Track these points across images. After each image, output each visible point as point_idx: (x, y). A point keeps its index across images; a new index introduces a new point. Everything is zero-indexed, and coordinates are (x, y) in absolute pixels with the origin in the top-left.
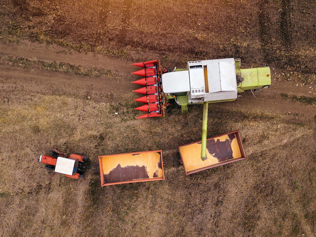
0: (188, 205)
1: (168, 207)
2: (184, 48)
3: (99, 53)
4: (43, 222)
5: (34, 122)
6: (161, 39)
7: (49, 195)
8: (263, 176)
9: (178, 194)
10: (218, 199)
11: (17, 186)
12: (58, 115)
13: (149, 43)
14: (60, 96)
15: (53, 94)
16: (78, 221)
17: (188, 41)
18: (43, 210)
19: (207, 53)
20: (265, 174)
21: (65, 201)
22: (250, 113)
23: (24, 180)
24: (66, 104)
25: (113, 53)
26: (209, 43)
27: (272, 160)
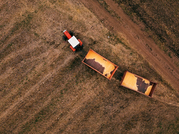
0: (109, 99)
1: (100, 92)
2: (158, 32)
3: (121, 7)
4: (43, 58)
5: (72, 14)
6: (151, 21)
7: (55, 49)
8: (150, 111)
9: (108, 91)
10: (123, 105)
11: (45, 35)
12: (84, 19)
13: (145, 19)
14: (91, 12)
15: (89, 9)
16: (59, 69)
17: (162, 30)
18: (48, 53)
19: (165, 41)
20: (152, 111)
21: (59, 57)
22: (165, 80)
23: (49, 35)
24: (91, 17)
25: (127, 11)
26: (170, 38)
27: (159, 107)
